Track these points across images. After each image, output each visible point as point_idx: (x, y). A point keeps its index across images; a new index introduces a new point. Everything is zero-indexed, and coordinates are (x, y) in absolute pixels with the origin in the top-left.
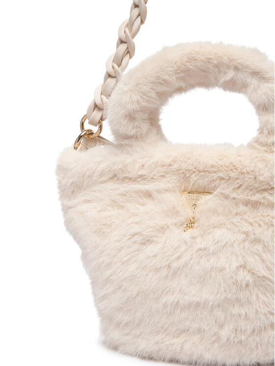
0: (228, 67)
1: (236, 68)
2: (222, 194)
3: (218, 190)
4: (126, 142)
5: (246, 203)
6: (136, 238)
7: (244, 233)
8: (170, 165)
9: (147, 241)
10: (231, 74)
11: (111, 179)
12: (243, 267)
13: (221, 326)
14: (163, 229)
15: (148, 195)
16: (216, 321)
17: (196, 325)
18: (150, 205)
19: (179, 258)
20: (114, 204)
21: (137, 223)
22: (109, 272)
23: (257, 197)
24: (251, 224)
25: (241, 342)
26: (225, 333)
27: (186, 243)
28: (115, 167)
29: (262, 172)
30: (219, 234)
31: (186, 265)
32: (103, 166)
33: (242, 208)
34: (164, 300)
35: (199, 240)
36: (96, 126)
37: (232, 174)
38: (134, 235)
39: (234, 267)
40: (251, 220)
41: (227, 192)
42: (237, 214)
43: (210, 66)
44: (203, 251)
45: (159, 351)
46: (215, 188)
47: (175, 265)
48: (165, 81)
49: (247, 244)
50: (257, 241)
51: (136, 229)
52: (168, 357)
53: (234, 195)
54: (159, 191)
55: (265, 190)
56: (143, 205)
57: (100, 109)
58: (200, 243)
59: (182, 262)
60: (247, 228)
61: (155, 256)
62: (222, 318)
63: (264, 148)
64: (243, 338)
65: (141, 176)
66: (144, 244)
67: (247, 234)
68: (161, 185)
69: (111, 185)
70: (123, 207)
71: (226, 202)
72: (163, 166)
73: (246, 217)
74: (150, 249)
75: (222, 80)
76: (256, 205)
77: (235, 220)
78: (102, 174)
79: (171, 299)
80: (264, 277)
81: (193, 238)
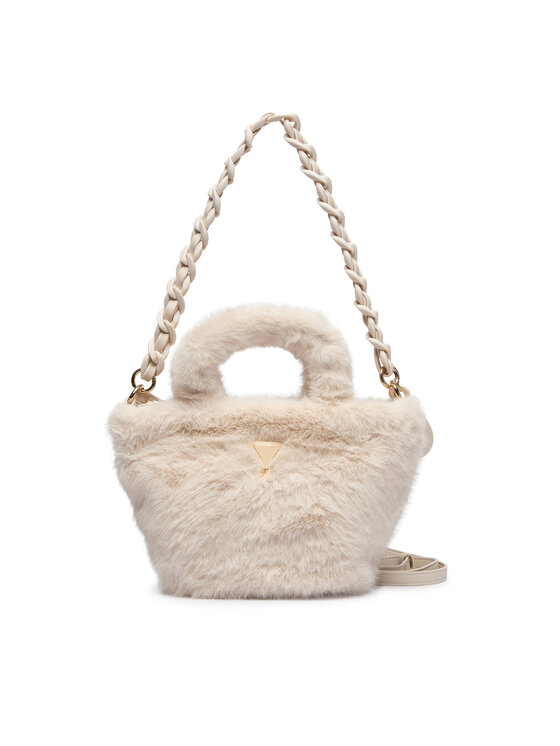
0: (295, 331)
1: (303, 332)
2: (293, 443)
3: (289, 440)
4: (195, 396)
5: (316, 451)
6: (213, 485)
7: (315, 476)
8: (240, 418)
9: (226, 487)
10: (297, 337)
11: (179, 432)
12: (317, 505)
13: (298, 559)
14: (239, 476)
15: (221, 446)
16: (294, 555)
17: (275, 559)
18: (223, 455)
19: (258, 500)
20: (186, 455)
21: (214, 472)
22: (176, 522)
23: (324, 445)
24: (321, 468)
25: (316, 572)
26: (302, 564)
27: (263, 486)
28: (184, 420)
29: (328, 423)
30: (293, 477)
31: (265, 506)
32: (170, 420)
33: (312, 455)
34: (245, 539)
35: (276, 483)
36: (148, 381)
37: (302, 426)
38: (211, 482)
39: (309, 506)
40: (321, 465)
41: (296, 441)
42: (307, 460)
43: (278, 329)
44: (281, 493)
45: (239, 588)
46: (285, 438)
47: (255, 506)
48: (235, 341)
49: (319, 486)
50: (328, 483)
51: (213, 477)
52: (247, 593)
53: (304, 444)
54: (232, 442)
55: (331, 439)
56: (216, 456)
57: (155, 365)
58: (277, 486)
59: (261, 503)
60: (318, 472)
61: (234, 500)
62: (300, 550)
63: (328, 402)
64: (318, 568)
65: (211, 429)
66: (223, 489)
67: (318, 477)
68: (233, 437)
69: (179, 439)
70: (195, 459)
71: (297, 450)
72: (234, 419)
73: (316, 462)
74: (229, 494)
75: (289, 342)
76: (324, 452)
77: (307, 465)
78: (170, 427)
79: (251, 537)
80: (336, 513)
81: (271, 482)
